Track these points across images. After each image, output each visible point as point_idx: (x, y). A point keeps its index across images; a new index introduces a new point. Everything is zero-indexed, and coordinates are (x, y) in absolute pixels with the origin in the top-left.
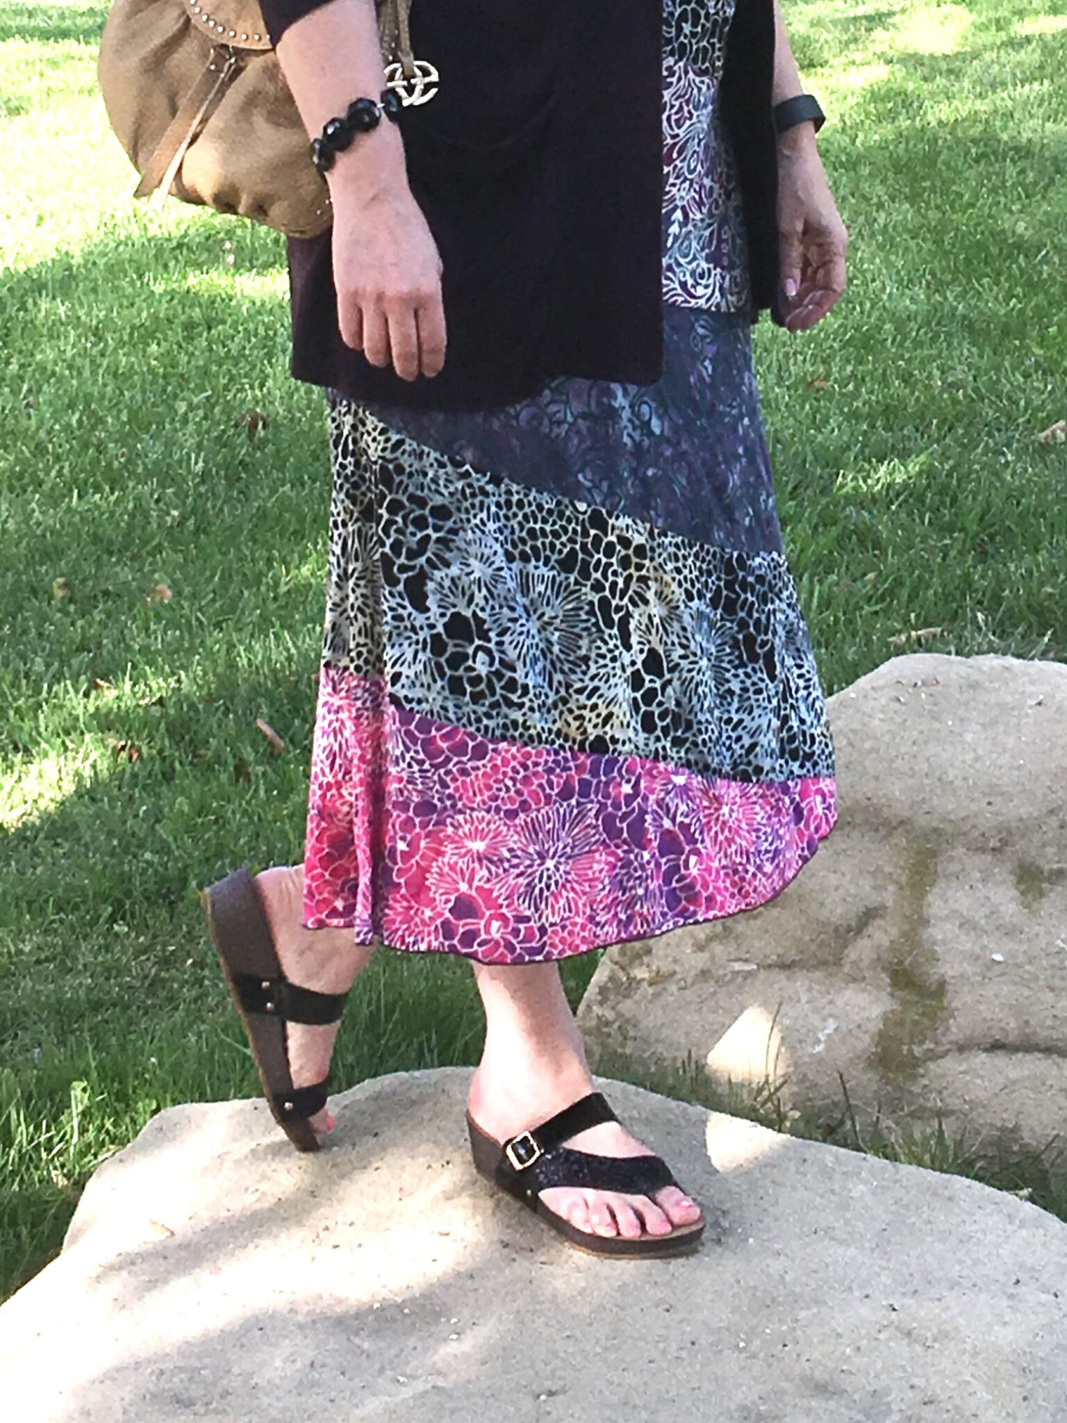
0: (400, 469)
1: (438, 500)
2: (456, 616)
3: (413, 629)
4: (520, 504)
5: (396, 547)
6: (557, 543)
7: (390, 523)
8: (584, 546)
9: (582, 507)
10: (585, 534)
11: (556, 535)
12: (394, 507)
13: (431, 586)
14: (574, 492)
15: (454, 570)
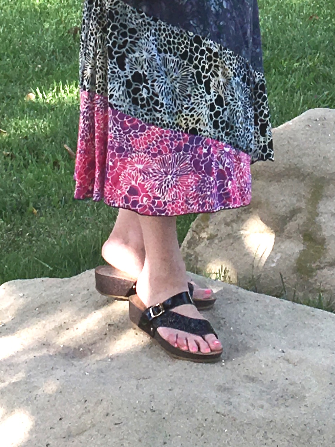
0: (117, 13)
1: (132, 26)
2: (137, 73)
3: (119, 77)
4: (164, 30)
5: (114, 44)
6: (180, 47)
7: (112, 34)
8: (191, 50)
9: (191, 34)
10: (192, 45)
11: (179, 44)
12: (114, 28)
13: (127, 60)
14: (188, 28)
15: (137, 55)
